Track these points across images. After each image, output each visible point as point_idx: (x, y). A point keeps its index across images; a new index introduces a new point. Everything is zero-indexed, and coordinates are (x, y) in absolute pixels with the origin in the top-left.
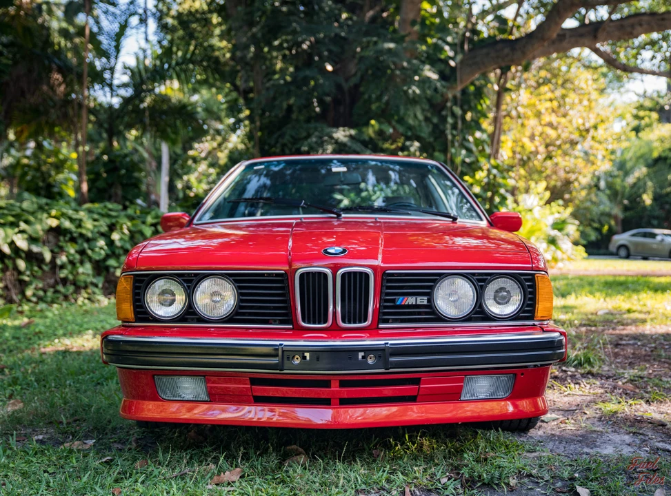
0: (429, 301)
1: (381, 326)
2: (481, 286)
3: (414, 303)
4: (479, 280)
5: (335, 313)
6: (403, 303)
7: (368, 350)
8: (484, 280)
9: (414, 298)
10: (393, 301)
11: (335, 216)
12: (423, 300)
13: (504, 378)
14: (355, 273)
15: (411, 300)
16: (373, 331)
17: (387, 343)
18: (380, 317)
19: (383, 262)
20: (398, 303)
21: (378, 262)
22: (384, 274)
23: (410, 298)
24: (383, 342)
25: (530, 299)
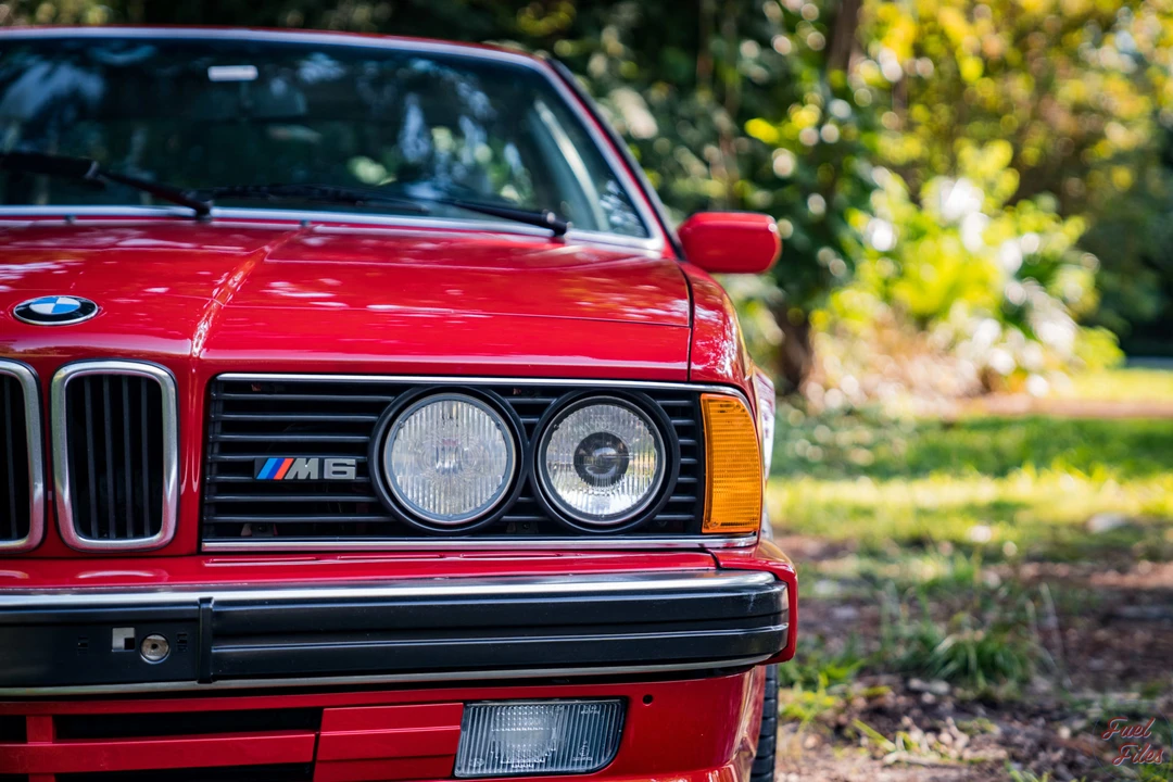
0: (362, 469)
1: (209, 545)
2: (530, 427)
3: (315, 476)
4: (523, 410)
5: (51, 503)
6: (279, 476)
7: (146, 621)
8: (536, 410)
9: (314, 461)
10: (248, 468)
11: (188, 211)
12: (342, 468)
13: (590, 710)
14: (116, 379)
15: (304, 468)
16: (181, 560)
17: (208, 600)
18: (205, 517)
19: (207, 345)
20: (263, 475)
21: (194, 348)
22: (213, 383)
23: (301, 461)
24: (195, 596)
25: (685, 470)
